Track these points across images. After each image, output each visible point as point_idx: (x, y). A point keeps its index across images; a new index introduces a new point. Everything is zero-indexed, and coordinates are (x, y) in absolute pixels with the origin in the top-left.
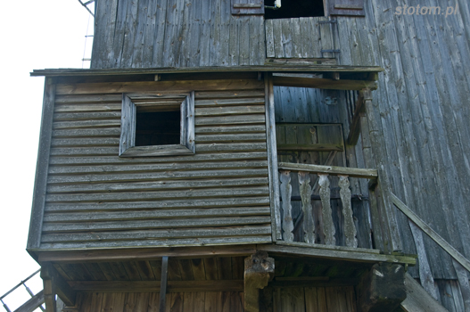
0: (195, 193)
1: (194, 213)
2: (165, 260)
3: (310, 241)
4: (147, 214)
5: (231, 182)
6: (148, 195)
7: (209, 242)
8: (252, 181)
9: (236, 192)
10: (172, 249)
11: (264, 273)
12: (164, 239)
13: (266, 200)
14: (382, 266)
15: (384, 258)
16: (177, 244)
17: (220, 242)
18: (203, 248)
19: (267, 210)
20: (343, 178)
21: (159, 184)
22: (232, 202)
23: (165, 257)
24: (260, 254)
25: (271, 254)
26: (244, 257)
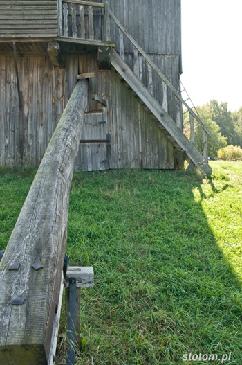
0: (25, 12)
1: (25, 22)
2: (14, 43)
3: (75, 36)
4: (5, 22)
5: (41, 7)
6: (5, 12)
7: (32, 36)
8: (50, 7)
9: (43, 12)
10: (17, 39)
11: (55, 49)
12: (13, 34)
13: (56, 17)
14: (102, 47)
15: (103, 44)
16: (19, 36)
17: (36, 36)
18: (29, 38)
19: (56, 22)
20: (90, 7)
21: (9, 7)
22: (41, 17)
23: (14, 42)
24: (53, 41)
25: (58, 42)
26: (47, 43)
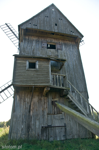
0: (38, 77)
1: (38, 80)
2: (33, 87)
4: (31, 80)
5: (44, 75)
6: (31, 77)
7: (40, 85)
8: (47, 75)
9: (44, 77)
10: (34, 85)
11: (48, 90)
12: (33, 84)
14: (65, 89)
15: (66, 88)
16: (35, 85)
17: (42, 85)
19: (49, 80)
20: (60, 76)
21: (32, 75)
22: (44, 79)
24: (48, 87)
26: (45, 87)
